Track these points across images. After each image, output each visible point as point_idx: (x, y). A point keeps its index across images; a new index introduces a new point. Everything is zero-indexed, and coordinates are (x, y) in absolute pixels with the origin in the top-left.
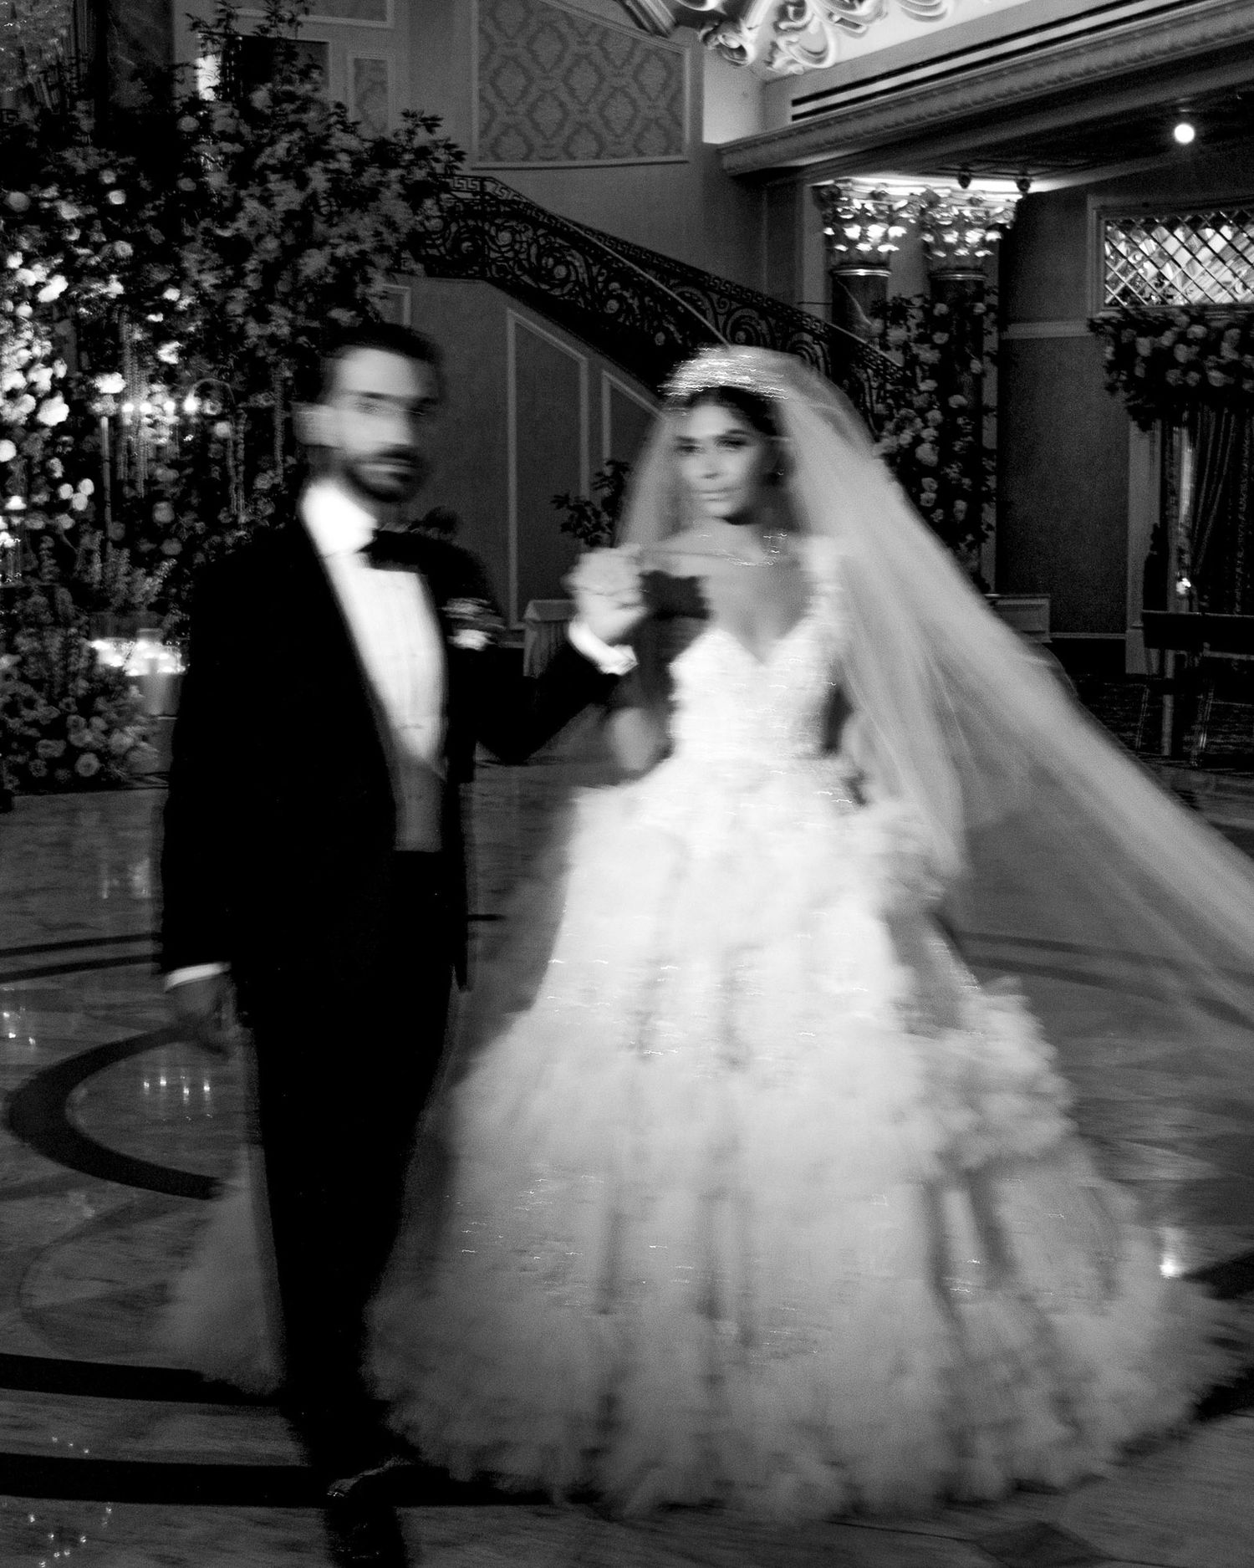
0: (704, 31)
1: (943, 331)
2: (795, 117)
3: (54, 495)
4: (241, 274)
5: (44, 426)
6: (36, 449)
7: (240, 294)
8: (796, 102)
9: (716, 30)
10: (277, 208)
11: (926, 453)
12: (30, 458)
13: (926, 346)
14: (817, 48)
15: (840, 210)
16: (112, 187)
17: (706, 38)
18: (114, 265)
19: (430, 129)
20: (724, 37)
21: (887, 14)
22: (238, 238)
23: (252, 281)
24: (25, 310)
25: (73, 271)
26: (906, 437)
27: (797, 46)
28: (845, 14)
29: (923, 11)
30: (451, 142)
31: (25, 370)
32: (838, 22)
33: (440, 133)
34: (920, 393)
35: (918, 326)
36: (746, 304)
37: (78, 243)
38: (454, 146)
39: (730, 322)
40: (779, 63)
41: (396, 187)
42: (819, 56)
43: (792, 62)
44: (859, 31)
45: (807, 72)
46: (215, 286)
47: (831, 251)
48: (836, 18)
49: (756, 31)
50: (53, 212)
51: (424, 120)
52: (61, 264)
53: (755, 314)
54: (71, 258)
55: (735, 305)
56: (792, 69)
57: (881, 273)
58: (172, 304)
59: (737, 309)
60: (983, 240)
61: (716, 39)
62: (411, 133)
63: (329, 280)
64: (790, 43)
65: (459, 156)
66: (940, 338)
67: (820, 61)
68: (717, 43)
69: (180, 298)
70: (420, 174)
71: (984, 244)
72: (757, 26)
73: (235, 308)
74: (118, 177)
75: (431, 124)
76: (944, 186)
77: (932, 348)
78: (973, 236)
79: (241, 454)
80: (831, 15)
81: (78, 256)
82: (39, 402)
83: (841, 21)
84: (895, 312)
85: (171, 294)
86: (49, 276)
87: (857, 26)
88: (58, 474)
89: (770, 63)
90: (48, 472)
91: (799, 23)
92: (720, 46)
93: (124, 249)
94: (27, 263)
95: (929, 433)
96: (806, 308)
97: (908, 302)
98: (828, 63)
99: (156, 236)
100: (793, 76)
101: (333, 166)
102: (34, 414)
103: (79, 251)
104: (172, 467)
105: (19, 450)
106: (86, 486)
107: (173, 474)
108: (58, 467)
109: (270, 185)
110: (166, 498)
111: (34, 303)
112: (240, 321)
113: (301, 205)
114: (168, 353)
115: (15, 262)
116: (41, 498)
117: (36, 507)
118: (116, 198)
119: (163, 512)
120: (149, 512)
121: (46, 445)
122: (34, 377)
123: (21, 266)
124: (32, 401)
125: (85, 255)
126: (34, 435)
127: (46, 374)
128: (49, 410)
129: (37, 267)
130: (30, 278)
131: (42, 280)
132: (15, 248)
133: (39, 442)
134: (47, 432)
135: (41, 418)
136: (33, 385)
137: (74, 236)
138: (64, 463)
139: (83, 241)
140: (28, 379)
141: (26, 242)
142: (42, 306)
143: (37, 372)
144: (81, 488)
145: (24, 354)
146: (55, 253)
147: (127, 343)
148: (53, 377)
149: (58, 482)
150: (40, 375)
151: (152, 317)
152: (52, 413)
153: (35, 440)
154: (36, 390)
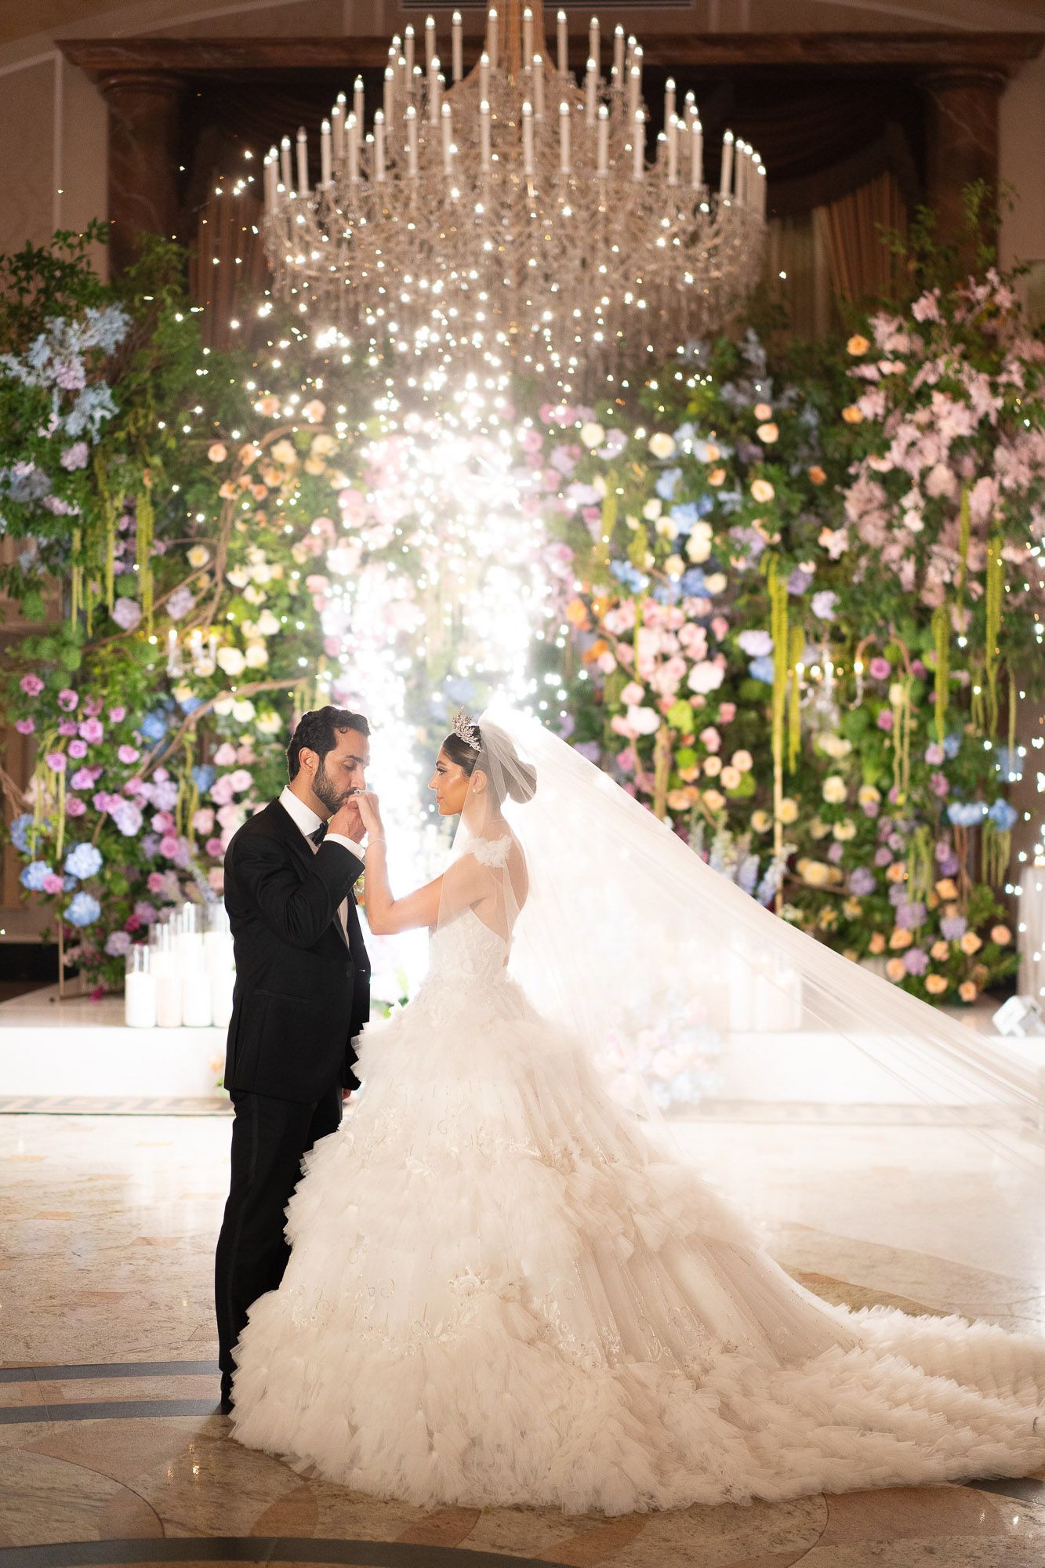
3: (703, 771)
4: (902, 513)
5: (696, 693)
6: (682, 716)
7: (900, 537)
10: (943, 435)
12: (677, 730)
16: (764, 422)
18: (754, 511)
22: (896, 471)
23: (914, 521)
24: (675, 565)
25: (718, 519)
31: (676, 632)
37: (721, 488)
46: (878, 529)
50: (694, 455)
52: (705, 513)
54: (717, 505)
58: (826, 550)
63: (996, 513)
69: (835, 544)
73: (894, 552)
74: (772, 412)
81: (725, 501)
82: (690, 667)
85: (826, 540)
86: (692, 525)
88: (712, 747)
90: (699, 747)
94: (665, 512)
99: (818, 474)
102: (684, 680)
103: (723, 496)
104: (842, 737)
105: (665, 720)
106: (743, 760)
107: (846, 747)
108: (711, 738)
109: (935, 408)
110: (837, 773)
111: (685, 557)
112: (894, 567)
113: (972, 427)
114: (823, 605)
115: (652, 509)
116: (690, 773)
117: (686, 783)
118: (768, 434)
119: (834, 790)
120: (818, 789)
121: (696, 714)
122: (684, 638)
123: (660, 516)
124: (681, 666)
125: (731, 501)
126: (682, 702)
127: (700, 633)
128: (700, 675)
129: (677, 514)
130: (671, 528)
131: (685, 530)
132: (652, 494)
133: (688, 710)
134: (700, 700)
135: (691, 684)
136: (685, 647)
137: (717, 478)
138: (718, 734)
139: (727, 485)
140: (680, 642)
141: (664, 489)
142: (693, 560)
143: (688, 632)
144: (734, 762)
145: (677, 613)
146: (700, 499)
147: (776, 595)
148: (710, 637)
149: (707, 755)
150: (693, 637)
151: (802, 567)
152: (704, 678)
153: (684, 707)
154: (687, 653)
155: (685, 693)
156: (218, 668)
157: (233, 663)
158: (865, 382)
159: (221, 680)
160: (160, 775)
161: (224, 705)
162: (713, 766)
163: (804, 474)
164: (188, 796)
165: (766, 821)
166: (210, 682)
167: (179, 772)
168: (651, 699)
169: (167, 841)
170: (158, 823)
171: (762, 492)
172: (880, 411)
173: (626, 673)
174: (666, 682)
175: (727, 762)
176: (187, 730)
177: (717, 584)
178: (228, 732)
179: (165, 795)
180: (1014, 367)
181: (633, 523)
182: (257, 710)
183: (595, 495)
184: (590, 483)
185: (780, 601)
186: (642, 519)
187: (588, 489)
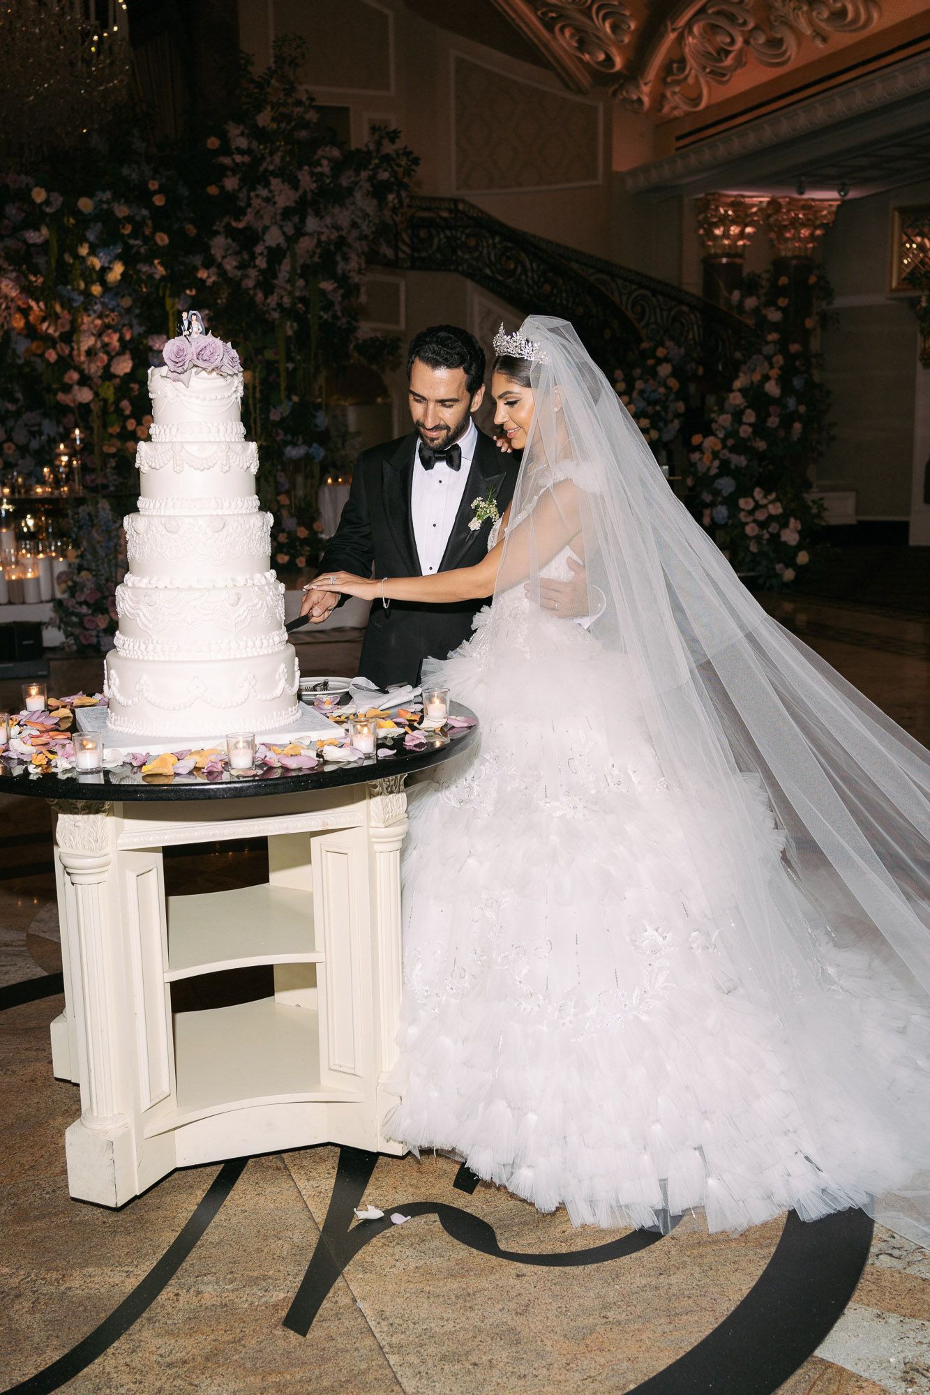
0: (612, 89)
1: (785, 297)
2: (678, 149)
3: (124, 428)
4: (253, 257)
5: (115, 376)
6: (109, 393)
7: (253, 273)
8: (679, 138)
9: (621, 86)
10: (278, 205)
11: (772, 388)
12: (105, 401)
13: (772, 309)
14: (694, 96)
15: (709, 215)
16: (156, 192)
17: (614, 93)
18: (155, 252)
19: (392, 141)
20: (627, 91)
21: (745, 63)
22: (248, 228)
23: (261, 263)
24: (96, 289)
25: (128, 258)
26: (757, 377)
27: (679, 95)
28: (714, 66)
29: (774, 59)
30: (408, 150)
31: (99, 335)
32: (710, 73)
33: (400, 144)
34: (768, 343)
35: (766, 294)
36: (641, 286)
37: (130, 236)
38: (411, 153)
39: (630, 300)
40: (666, 109)
41: (367, 186)
42: (696, 100)
43: (675, 108)
44: (725, 79)
45: (687, 114)
46: (236, 267)
47: (703, 245)
48: (708, 70)
49: (650, 84)
50: (110, 212)
51: (388, 133)
52: (120, 254)
53: (648, 293)
54: (127, 248)
55: (634, 287)
56: (676, 113)
57: (738, 261)
58: (203, 281)
59: (636, 290)
60: (812, 235)
61: (622, 94)
62: (379, 144)
63: (316, 259)
64: (674, 93)
65: (416, 161)
66: (782, 302)
67: (698, 104)
68: (621, 97)
69: (208, 277)
70: (384, 175)
71: (812, 237)
72: (650, 81)
73: (250, 283)
74: (160, 185)
75: (393, 136)
76: (785, 195)
77: (777, 310)
78: (805, 232)
79: (258, 395)
80: (704, 68)
81: (133, 246)
82: (111, 358)
83: (711, 72)
84: (750, 287)
85: (202, 274)
86: (110, 262)
87: (724, 75)
88: (127, 412)
89: (660, 110)
90: (119, 411)
91: (682, 76)
92: (624, 99)
93: (162, 239)
94: (93, 252)
95: (774, 373)
96: (685, 287)
97: (759, 276)
98: (703, 104)
99: (191, 230)
100: (676, 119)
101: (319, 169)
102: (107, 367)
103: (132, 242)
108: (127, 407)
109: (272, 188)
111: (104, 284)
112: (251, 293)
113: (296, 202)
115: (84, 251)
116: (115, 429)
117: (111, 435)
118: (159, 201)
121: (116, 391)
122: (106, 339)
123: (89, 254)
124: (105, 358)
125: (137, 245)
126: (107, 383)
127: (116, 337)
128: (118, 364)
129: (101, 255)
130: (97, 263)
131: (106, 265)
132: (83, 240)
133: (112, 388)
134: (118, 381)
135: (112, 370)
136: (105, 345)
137: (127, 230)
138: (132, 404)
139: (134, 234)
140: (102, 341)
141: (91, 236)
142: (109, 285)
143: (109, 335)
144: (144, 422)
145: (98, 322)
146: (115, 244)
147: (171, 312)
148: (121, 339)
149: (126, 418)
150: (111, 338)
151: (188, 292)
152: (121, 366)
153: (109, 387)
154: (108, 349)
155: (107, 375)
158: (226, 168)
162: (131, 425)
163: (183, 229)
168: (85, 381)
171: (162, 240)
172: (237, 187)
173: (66, 362)
174: (94, 369)
175: (138, 422)
177: (127, 302)
180: (325, 162)
181: (69, 259)
183: (42, 238)
184: (39, 230)
185: (173, 315)
186: (77, 256)
187: (37, 234)
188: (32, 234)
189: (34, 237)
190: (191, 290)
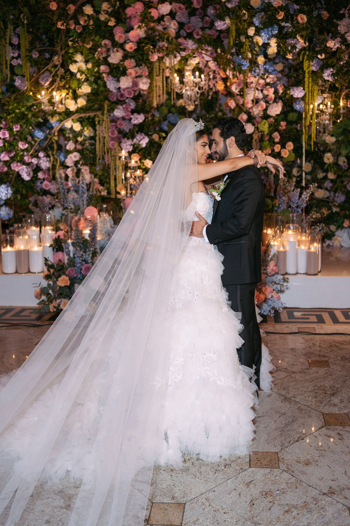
5: (270, 117)
6: (265, 127)
12: (262, 132)
18: (298, 29)
24: (261, 59)
31: (262, 89)
37: (282, 20)
52: (274, 33)
54: (281, 29)
58: (330, 48)
69: (334, 45)
81: (284, 27)
82: (268, 105)
85: (330, 43)
86: (269, 40)
88: (277, 140)
90: (271, 140)
94: (257, 33)
99: (325, 15)
102: (265, 110)
103: (283, 24)
104: (332, 136)
105: (257, 128)
106: (290, 146)
107: (333, 139)
108: (277, 137)
110: (330, 151)
111: (266, 56)
114: (327, 75)
115: (251, 31)
119: (328, 158)
120: (322, 158)
121: (270, 126)
122: (265, 92)
123: (255, 34)
124: (264, 105)
125: (287, 27)
126: (265, 121)
127: (272, 90)
128: (272, 108)
129: (263, 34)
130: (260, 40)
131: (266, 42)
132: (251, 24)
133: (267, 124)
134: (272, 119)
135: (268, 112)
136: (265, 97)
137: (281, 16)
138: (280, 135)
139: (286, 19)
140: (264, 94)
141: (256, 21)
142: (269, 57)
143: (267, 90)
144: (286, 147)
145: (262, 81)
146: (271, 26)
147: (307, 71)
148: (276, 92)
149: (275, 143)
150: (269, 92)
151: (319, 56)
152: (274, 110)
153: (265, 123)
154: (267, 99)
155: (266, 116)
156: (67, 109)
157: (72, 106)
159: (68, 114)
160: (41, 154)
161: (68, 124)
162: (277, 148)
163: (319, 15)
164: (55, 163)
165: (298, 172)
166: (63, 114)
167: (50, 153)
168: (251, 119)
169: (46, 182)
170: (40, 175)
171: (302, 19)
173: (240, 108)
174: (257, 111)
175: (283, 147)
176: (54, 136)
177: (279, 67)
178: (71, 136)
179: (45, 164)
181: (243, 39)
182: (82, 125)
183: (226, 25)
184: (224, 20)
185: (308, 73)
186: (248, 37)
187: (222, 23)
188: (219, 23)
189: (220, 25)
190: (321, 55)
